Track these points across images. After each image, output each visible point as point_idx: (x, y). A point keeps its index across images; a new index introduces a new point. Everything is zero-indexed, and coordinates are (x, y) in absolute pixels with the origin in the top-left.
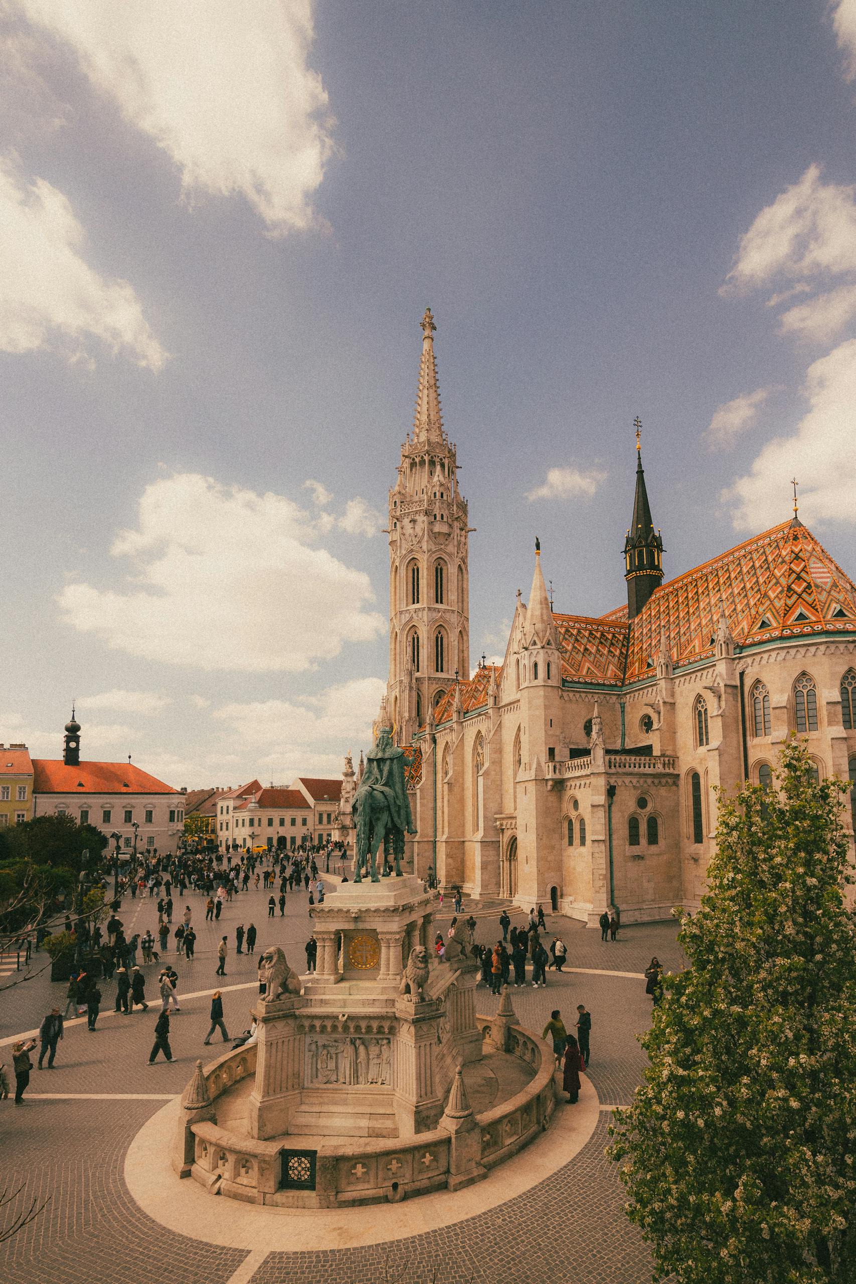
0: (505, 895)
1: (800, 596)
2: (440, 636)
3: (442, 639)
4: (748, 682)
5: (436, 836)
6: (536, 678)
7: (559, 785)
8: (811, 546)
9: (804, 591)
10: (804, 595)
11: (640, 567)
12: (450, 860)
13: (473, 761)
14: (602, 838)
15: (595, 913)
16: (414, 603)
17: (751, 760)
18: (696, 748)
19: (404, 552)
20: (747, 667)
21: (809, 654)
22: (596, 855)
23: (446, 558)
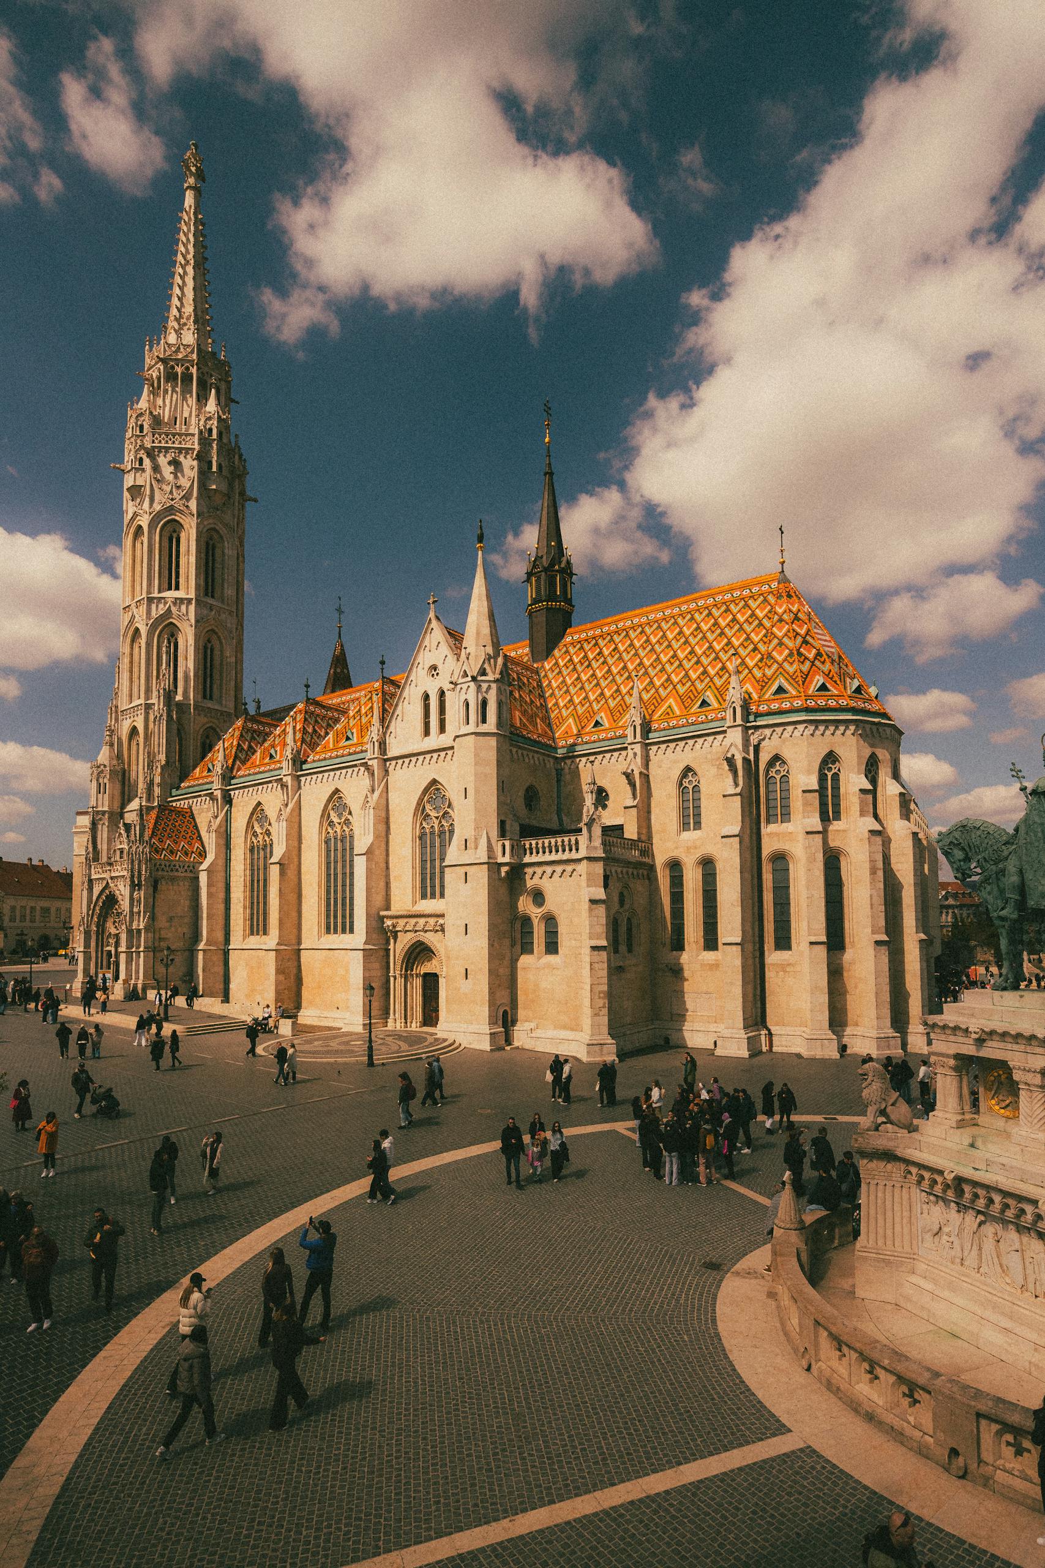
0: (398, 1024)
1: (781, 666)
2: (209, 645)
3: (212, 650)
4: (764, 758)
5: (227, 941)
6: (484, 721)
7: (517, 871)
8: (796, 606)
9: (785, 660)
10: (786, 665)
11: (552, 597)
12: (281, 977)
13: (320, 833)
14: (604, 943)
15: (595, 1042)
16: (170, 589)
17: (766, 852)
18: (679, 833)
19: (157, 507)
20: (764, 739)
21: (838, 732)
22: (596, 966)
23: (223, 531)
